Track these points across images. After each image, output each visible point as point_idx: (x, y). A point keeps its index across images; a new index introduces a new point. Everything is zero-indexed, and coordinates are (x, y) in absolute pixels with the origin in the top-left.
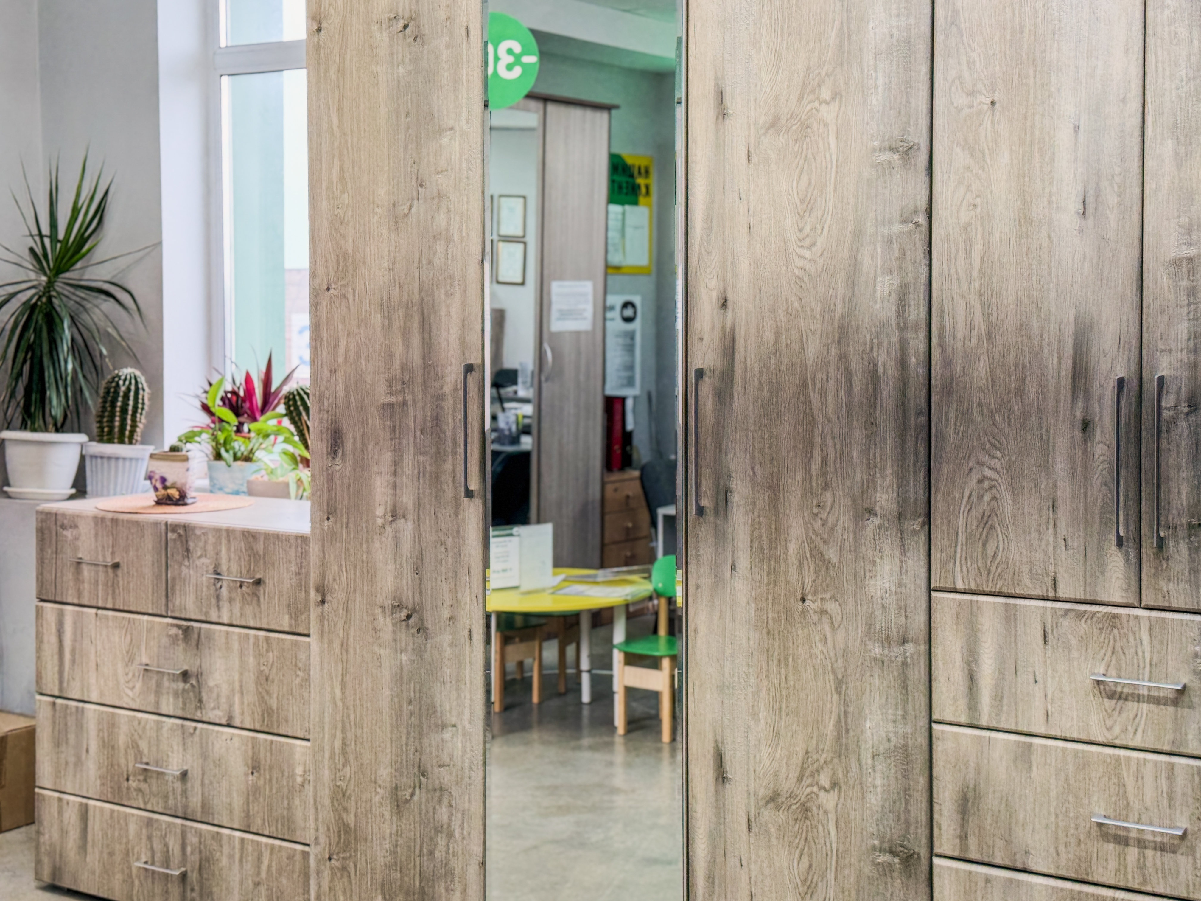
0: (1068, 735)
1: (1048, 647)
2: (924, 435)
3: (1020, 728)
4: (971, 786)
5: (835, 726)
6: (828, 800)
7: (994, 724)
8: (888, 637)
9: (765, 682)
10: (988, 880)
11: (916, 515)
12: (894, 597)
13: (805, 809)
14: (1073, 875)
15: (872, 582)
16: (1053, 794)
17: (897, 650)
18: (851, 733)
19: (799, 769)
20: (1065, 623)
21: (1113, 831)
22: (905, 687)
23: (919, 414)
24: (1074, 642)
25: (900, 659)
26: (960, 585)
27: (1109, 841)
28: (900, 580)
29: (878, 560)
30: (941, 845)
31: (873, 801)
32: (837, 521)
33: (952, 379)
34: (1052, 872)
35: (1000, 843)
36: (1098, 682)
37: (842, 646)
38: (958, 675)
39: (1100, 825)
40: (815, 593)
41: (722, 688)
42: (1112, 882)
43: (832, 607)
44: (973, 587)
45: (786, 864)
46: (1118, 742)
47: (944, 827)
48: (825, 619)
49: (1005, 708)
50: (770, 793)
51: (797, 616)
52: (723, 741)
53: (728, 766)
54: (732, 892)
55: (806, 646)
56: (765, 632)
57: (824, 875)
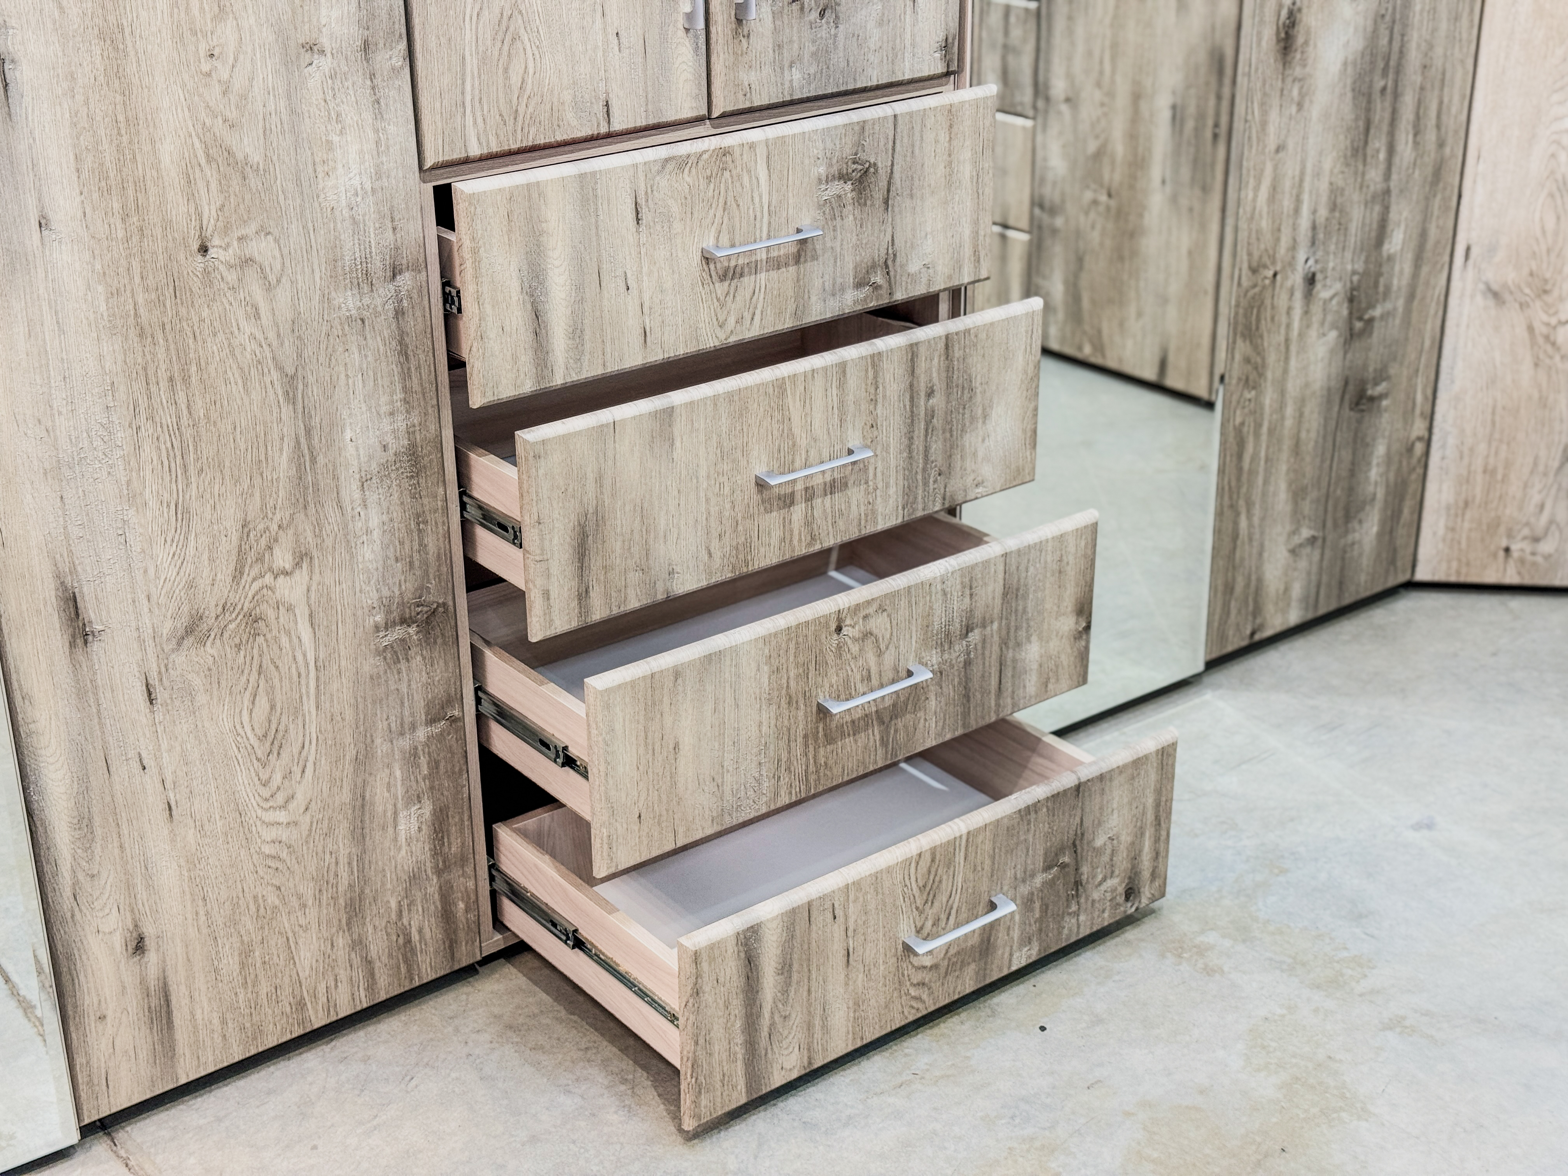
1: (643, 228)
5: (291, 459)
6: (292, 589)
8: (367, 274)
9: (146, 430)
12: (371, 200)
13: (253, 621)
15: (330, 182)
17: (384, 292)
18: (321, 460)
19: (234, 557)
20: (663, 182)
22: (403, 352)
24: (676, 210)
25: (391, 306)
26: (474, 150)
28: (378, 165)
29: (336, 139)
31: (369, 556)
36: (708, 261)
37: (290, 314)
43: (262, 248)
44: (494, 147)
45: (228, 726)
48: (251, 276)
50: (183, 621)
51: (196, 284)
52: (73, 571)
53: (90, 611)
54: (130, 821)
55: (221, 336)
56: (133, 333)
57: (297, 711)
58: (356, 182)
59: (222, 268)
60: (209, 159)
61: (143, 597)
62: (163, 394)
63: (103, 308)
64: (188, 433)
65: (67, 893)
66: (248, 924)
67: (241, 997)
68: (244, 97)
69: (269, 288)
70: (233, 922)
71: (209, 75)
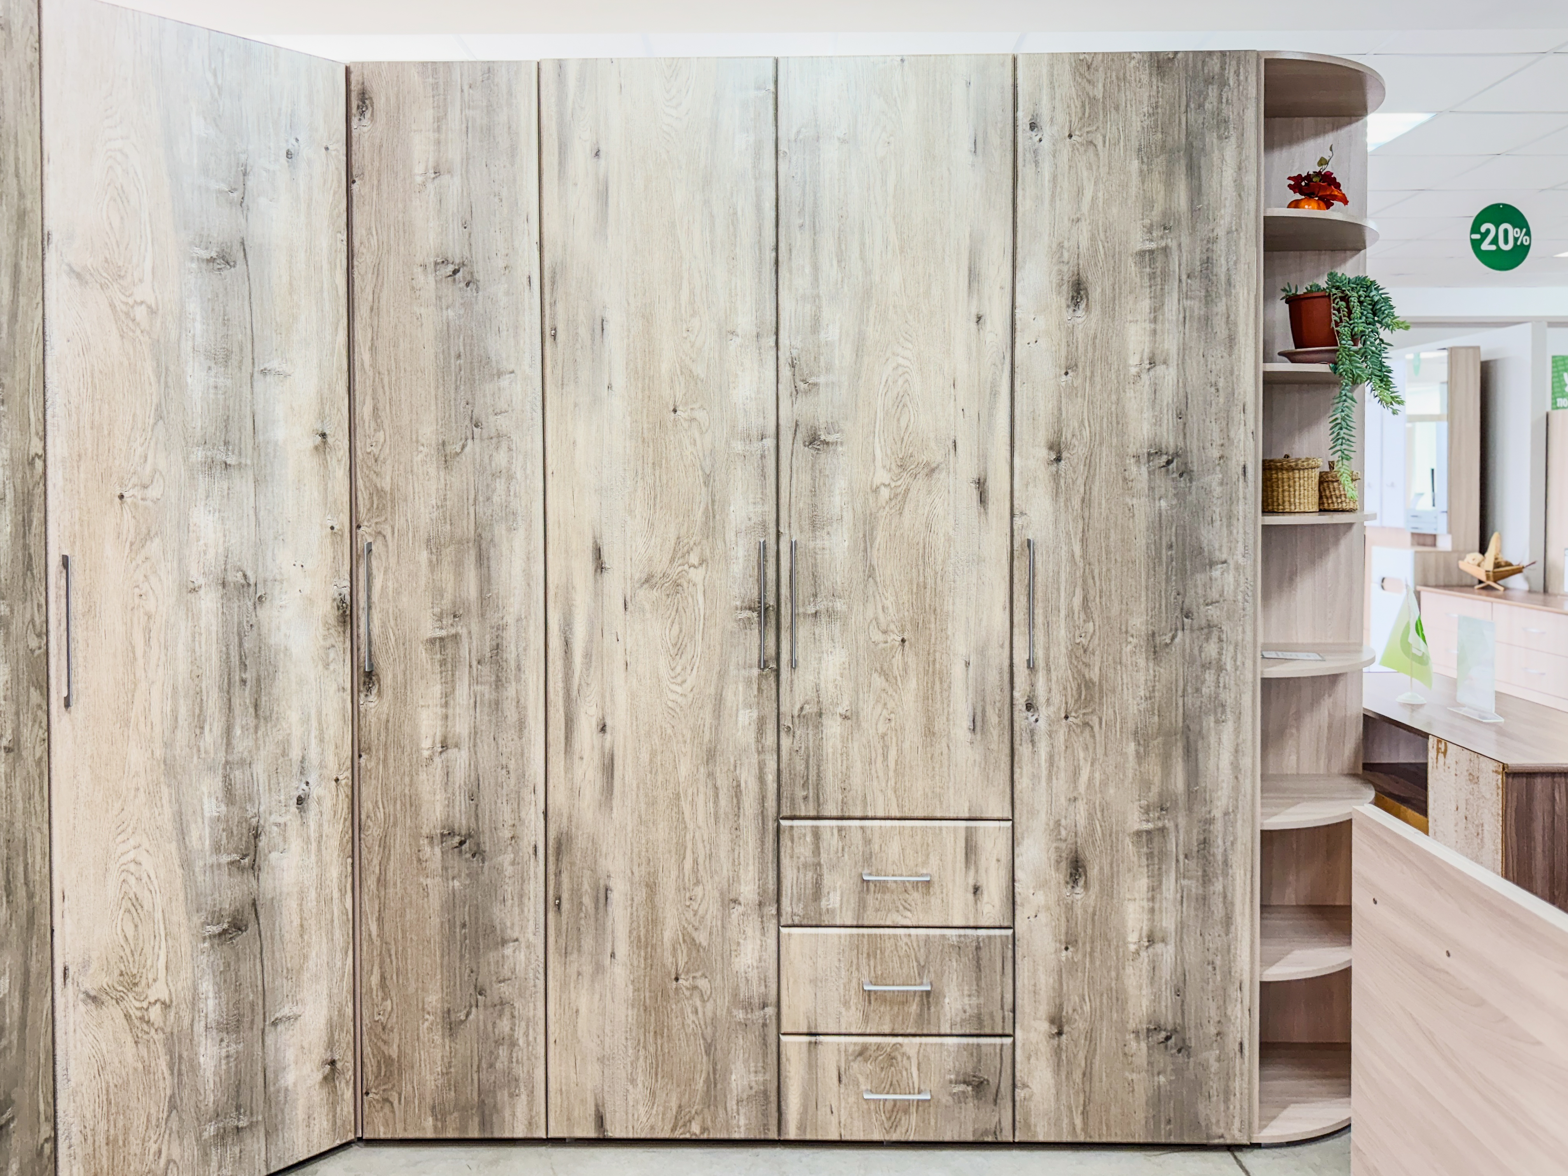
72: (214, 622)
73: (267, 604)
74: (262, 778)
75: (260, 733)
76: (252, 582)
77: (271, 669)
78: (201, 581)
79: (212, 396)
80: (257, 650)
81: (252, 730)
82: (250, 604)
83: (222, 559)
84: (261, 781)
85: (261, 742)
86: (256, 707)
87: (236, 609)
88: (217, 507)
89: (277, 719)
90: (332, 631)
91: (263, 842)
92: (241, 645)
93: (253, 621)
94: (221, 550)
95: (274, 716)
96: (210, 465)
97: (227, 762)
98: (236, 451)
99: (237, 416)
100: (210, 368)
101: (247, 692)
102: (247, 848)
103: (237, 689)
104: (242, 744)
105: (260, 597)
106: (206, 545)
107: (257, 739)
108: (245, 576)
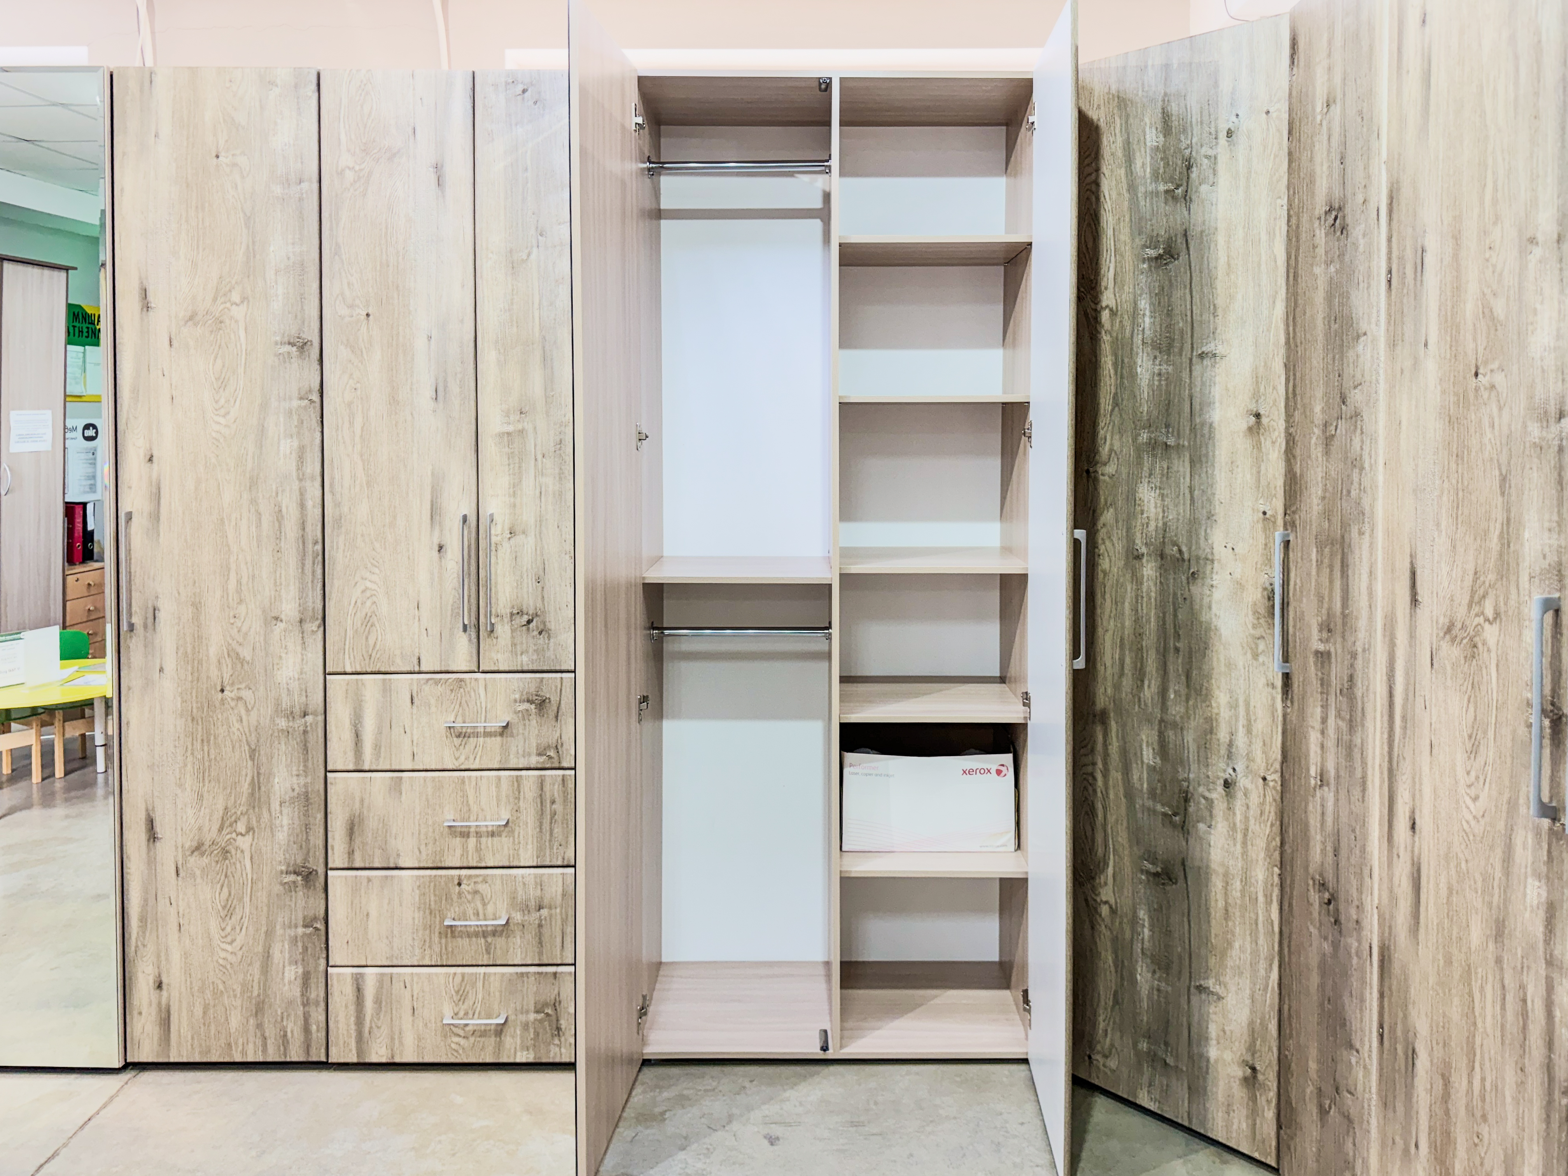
0: (428, 768)
1: (415, 707)
2: (320, 558)
3: (393, 768)
4: (357, 814)
5: (249, 785)
6: (244, 843)
7: (374, 767)
8: (292, 713)
9: (190, 759)
10: (369, 880)
11: (313, 618)
12: (297, 683)
13: (225, 852)
14: (431, 865)
15: (279, 673)
16: (417, 811)
17: (299, 723)
18: (263, 789)
19: (220, 822)
20: (426, 688)
21: (459, 829)
22: (306, 749)
23: (316, 543)
24: (433, 701)
25: (302, 728)
26: (348, 670)
27: (456, 837)
28: (302, 669)
29: (283, 655)
30: (334, 861)
31: (281, 837)
32: (250, 628)
33: (341, 517)
34: (417, 865)
35: (378, 852)
36: (450, 727)
37: (255, 723)
38: (347, 736)
39: (450, 827)
40: (233, 684)
41: (151, 767)
42: (458, 865)
43: (247, 694)
44: (359, 670)
45: (209, 897)
46: (463, 767)
47: (336, 848)
48: (241, 704)
49: (382, 755)
50: (195, 844)
51: (217, 704)
52: (153, 809)
53: (158, 828)
54: (163, 926)
55: (225, 727)
56: (190, 719)
57: (241, 900)
58: (291, 674)
59: (229, 699)
60: (229, 655)
61: (179, 829)
62: (198, 745)
63: (179, 706)
64: (207, 764)
65: (133, 949)
66: (208, 995)
67: (202, 1029)
68: (246, 634)
69: (248, 710)
70: (202, 990)
71: (232, 624)
72: (1153, 589)
73: (1199, 581)
74: (1193, 747)
75: (1191, 703)
76: (1186, 556)
77: (1202, 645)
78: (1144, 550)
79: (1156, 383)
80: (1189, 623)
81: (1183, 698)
82: (1184, 578)
83: (1161, 532)
84: (1191, 750)
85: (1191, 712)
86: (1188, 677)
87: (1172, 581)
88: (1158, 484)
89: (1207, 695)
90: (1262, 621)
91: (1192, 809)
92: (1175, 616)
93: (1186, 595)
94: (1160, 524)
95: (1204, 692)
96: (1153, 445)
97: (1162, 721)
98: (1175, 433)
99: (1176, 401)
100: (1155, 357)
101: (1180, 661)
102: (1178, 807)
103: (1171, 656)
104: (1176, 710)
105: (1193, 573)
106: (1148, 517)
107: (1187, 708)
108: (1180, 551)
